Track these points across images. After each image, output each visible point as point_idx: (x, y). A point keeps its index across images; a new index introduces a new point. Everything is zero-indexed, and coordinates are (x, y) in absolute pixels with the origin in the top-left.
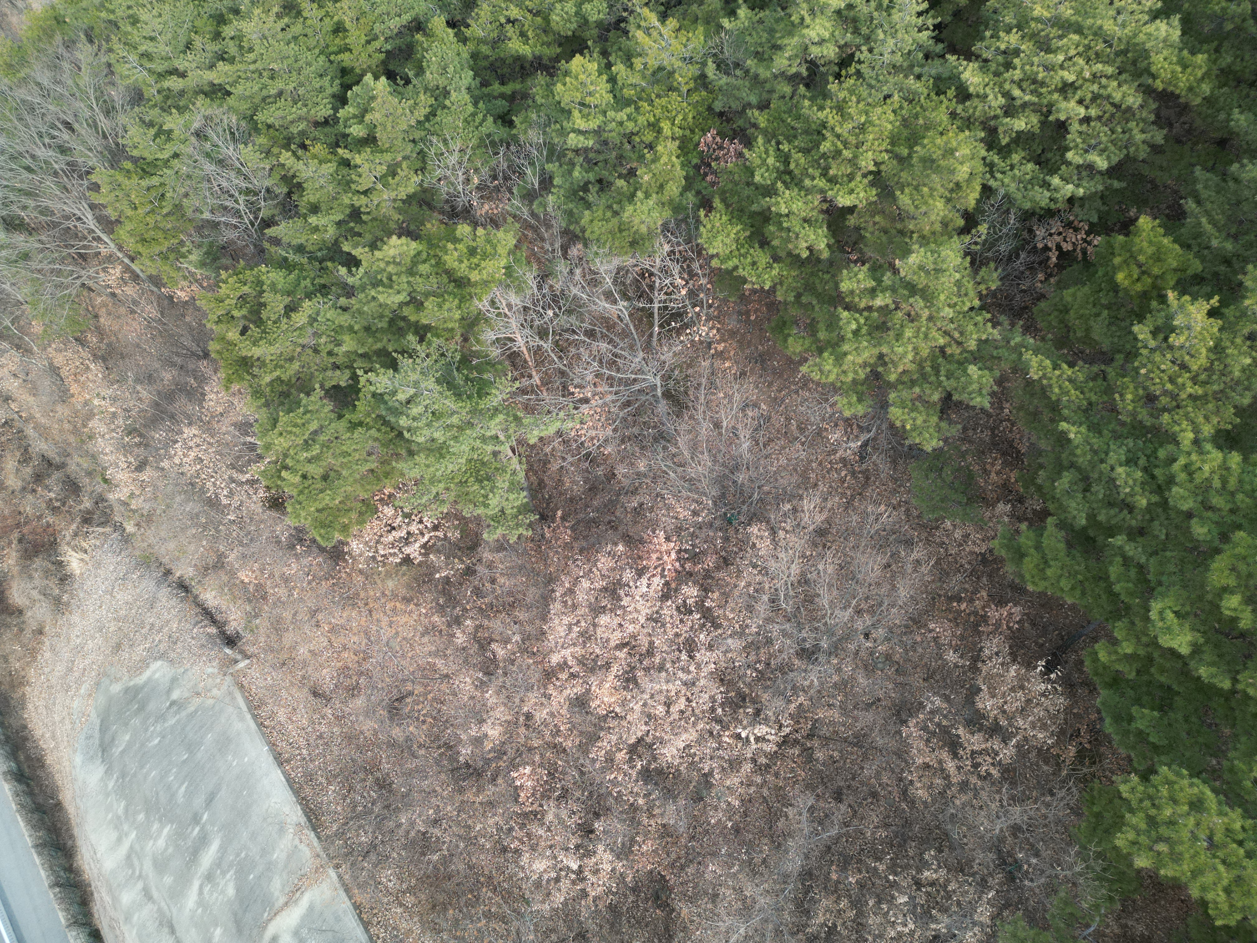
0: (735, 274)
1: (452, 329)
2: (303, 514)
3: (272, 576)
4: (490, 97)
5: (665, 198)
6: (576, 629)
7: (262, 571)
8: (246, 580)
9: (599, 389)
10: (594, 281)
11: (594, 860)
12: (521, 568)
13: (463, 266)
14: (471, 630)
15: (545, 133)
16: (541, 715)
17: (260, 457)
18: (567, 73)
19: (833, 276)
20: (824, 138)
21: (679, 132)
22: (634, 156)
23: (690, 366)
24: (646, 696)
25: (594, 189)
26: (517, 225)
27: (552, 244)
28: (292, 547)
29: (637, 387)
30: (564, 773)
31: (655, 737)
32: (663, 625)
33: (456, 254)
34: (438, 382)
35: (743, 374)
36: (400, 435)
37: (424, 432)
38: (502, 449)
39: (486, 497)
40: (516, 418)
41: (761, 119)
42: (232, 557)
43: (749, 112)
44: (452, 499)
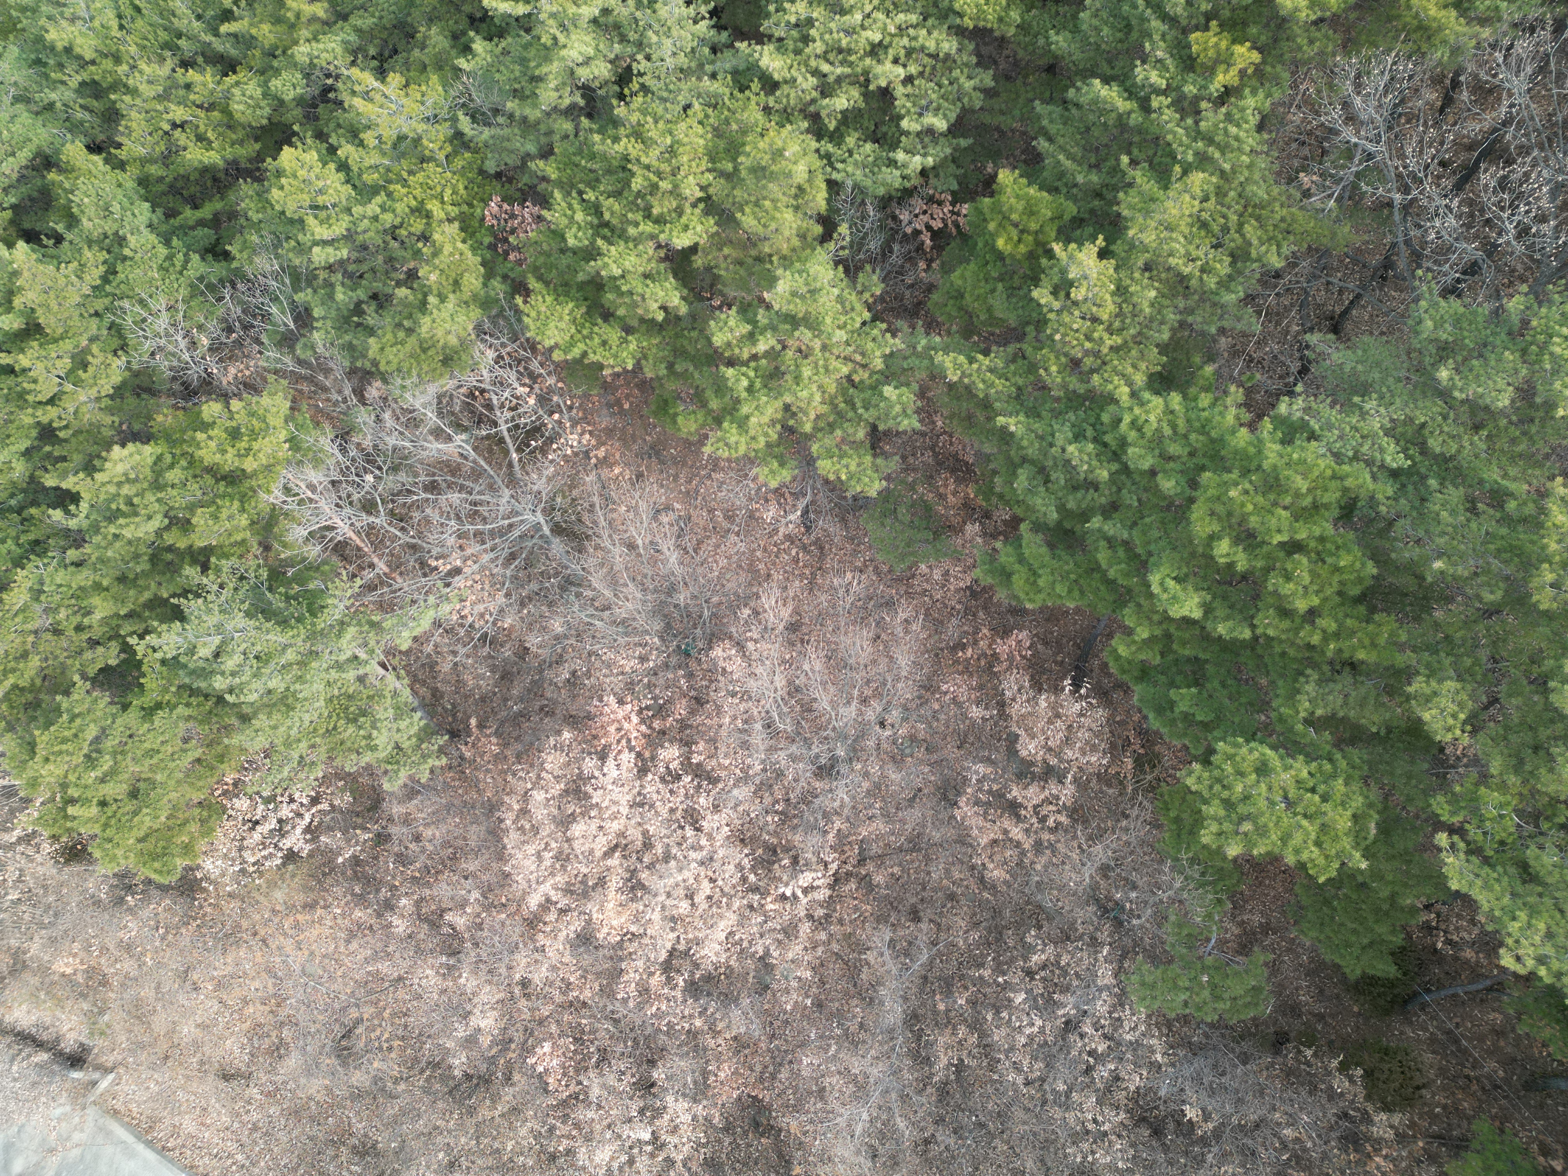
0: (586, 361)
1: (244, 541)
2: (120, 852)
3: (104, 950)
4: (184, 230)
5: (466, 295)
6: (547, 855)
7: (87, 948)
8: (69, 971)
9: (469, 552)
10: (412, 421)
11: (666, 1117)
12: (449, 807)
13: (229, 456)
14: (410, 909)
15: (277, 256)
16: (538, 977)
17: (27, 801)
18: (279, 173)
19: (702, 331)
20: (632, 174)
21: (454, 211)
22: (408, 255)
23: (572, 487)
24: (662, 898)
25: (370, 309)
26: (284, 382)
27: (340, 392)
28: (121, 901)
29: (516, 533)
30: (594, 1031)
31: (688, 941)
32: (652, 806)
33: (213, 444)
34: (248, 614)
35: (640, 476)
36: (220, 700)
37: (254, 686)
38: (368, 669)
39: (369, 737)
40: (373, 624)
41: (550, 169)
42: (34, 948)
43: (532, 165)
44: (324, 757)
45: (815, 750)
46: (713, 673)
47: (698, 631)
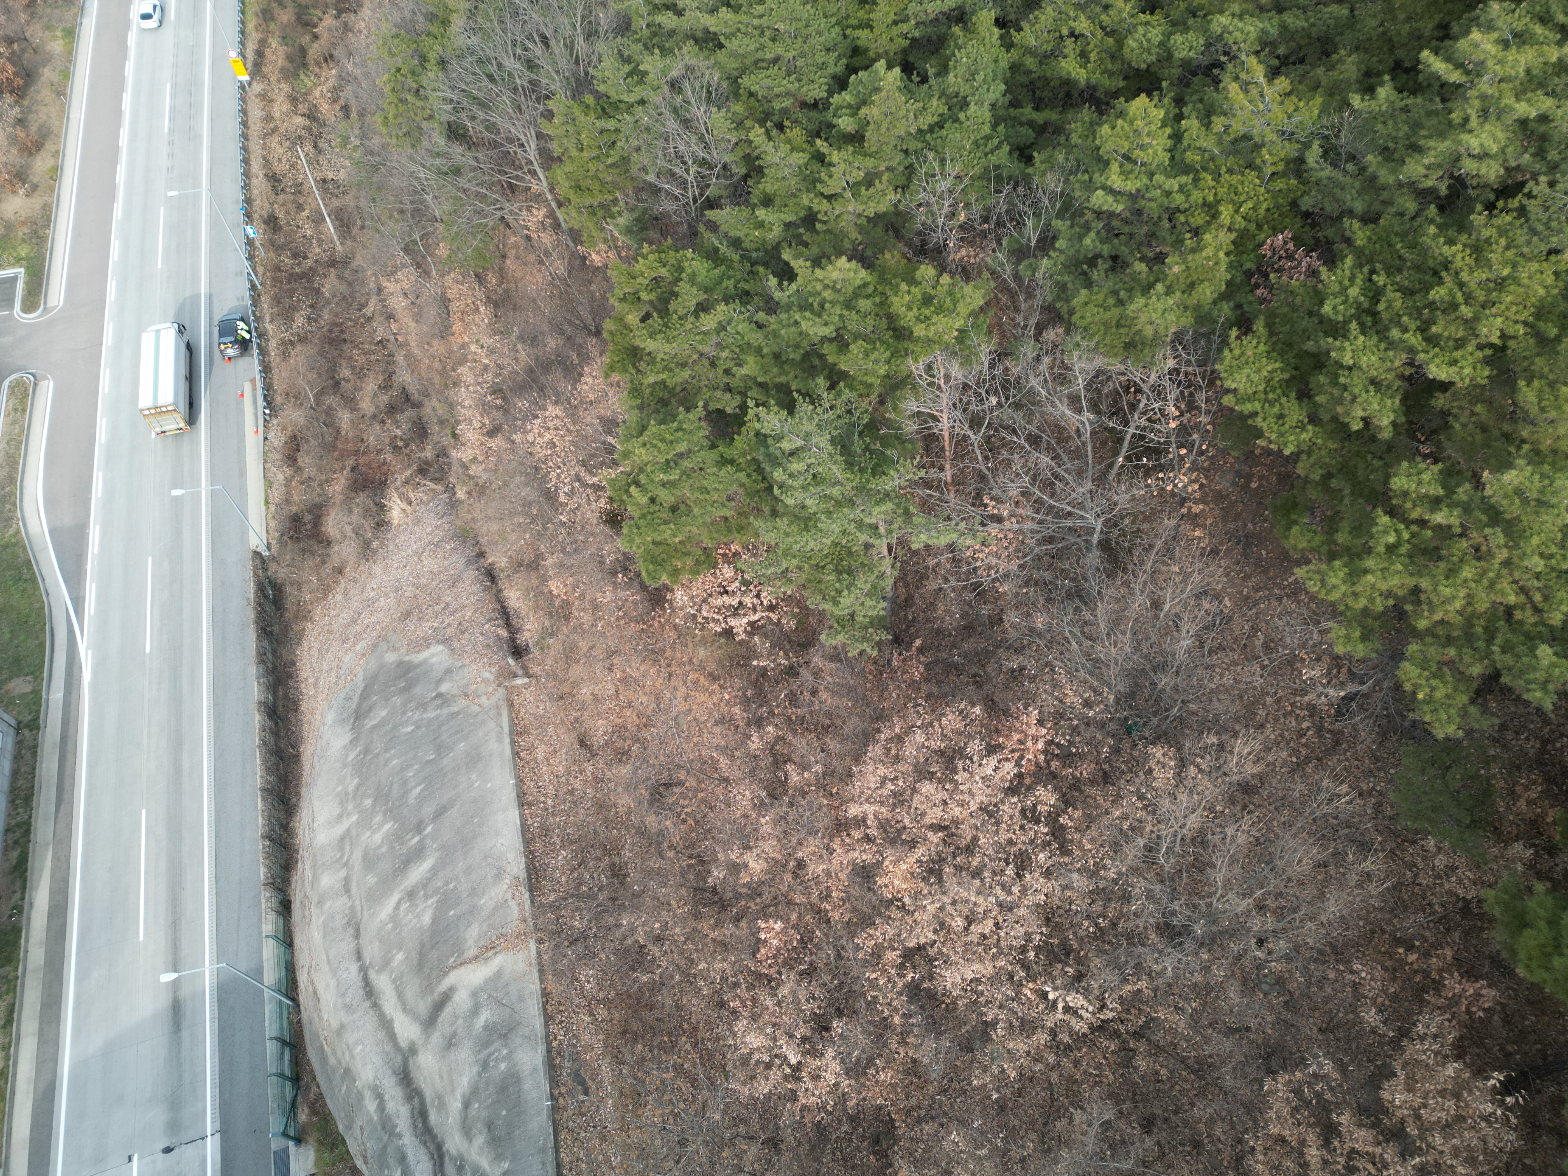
0: (1250, 422)
1: (871, 385)
2: (638, 540)
3: (583, 596)
4: (1015, 122)
5: (1192, 301)
6: (890, 786)
7: (575, 587)
8: (555, 592)
9: (1020, 511)
10: (1062, 376)
11: (818, 1062)
12: (851, 689)
13: (911, 314)
14: (770, 738)
15: (1067, 181)
16: (815, 869)
17: (615, 463)
18: (1121, 114)
19: (1387, 465)
20: (1440, 282)
21: (1240, 223)
22: (1170, 239)
23: (1147, 519)
24: (945, 899)
25: (1102, 265)
26: (993, 284)
27: (1026, 319)
28: (614, 573)
29: (1069, 523)
30: (818, 947)
31: (940, 952)
32: (998, 823)
33: (907, 298)
34: (833, 441)
35: (1215, 552)
36: (770, 488)
37: (796, 494)
38: (877, 542)
39: (839, 592)
40: (907, 513)
41: (1360, 235)
42: (550, 561)
43: (1346, 222)
44: (801, 581)
45: (1176, 906)
46: (1138, 765)
47: (1155, 721)
